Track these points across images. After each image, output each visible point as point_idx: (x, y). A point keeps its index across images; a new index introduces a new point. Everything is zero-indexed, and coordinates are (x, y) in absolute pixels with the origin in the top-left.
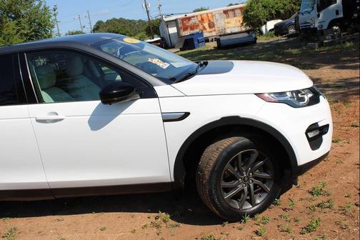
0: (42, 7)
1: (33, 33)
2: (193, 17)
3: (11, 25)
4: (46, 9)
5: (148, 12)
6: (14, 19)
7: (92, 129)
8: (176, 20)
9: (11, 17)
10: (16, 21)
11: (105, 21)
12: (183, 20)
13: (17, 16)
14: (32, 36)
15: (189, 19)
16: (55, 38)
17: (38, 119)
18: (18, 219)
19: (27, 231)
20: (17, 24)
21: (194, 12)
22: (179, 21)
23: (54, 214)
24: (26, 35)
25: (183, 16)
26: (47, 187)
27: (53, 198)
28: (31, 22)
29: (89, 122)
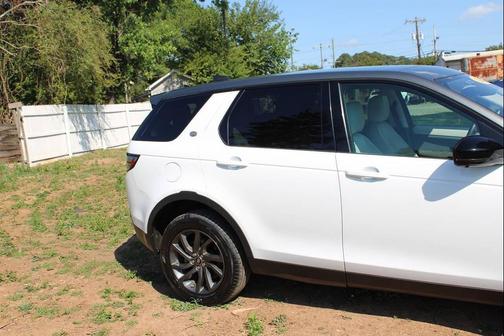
0: (279, 31)
1: (263, 63)
2: (491, 57)
3: (237, 49)
4: (283, 33)
5: (419, 46)
6: (242, 43)
7: (426, 199)
8: (462, 61)
9: (239, 41)
10: (244, 46)
11: (352, 54)
12: (473, 60)
13: (246, 40)
14: (260, 67)
15: (483, 59)
16: (289, 71)
17: (350, 173)
18: (286, 305)
19: (301, 323)
20: (246, 50)
21: (488, 50)
22: (467, 62)
23: (336, 307)
24: (254, 64)
25: (474, 55)
26: (341, 269)
27: (344, 285)
28: (262, 48)
29: (423, 188)
